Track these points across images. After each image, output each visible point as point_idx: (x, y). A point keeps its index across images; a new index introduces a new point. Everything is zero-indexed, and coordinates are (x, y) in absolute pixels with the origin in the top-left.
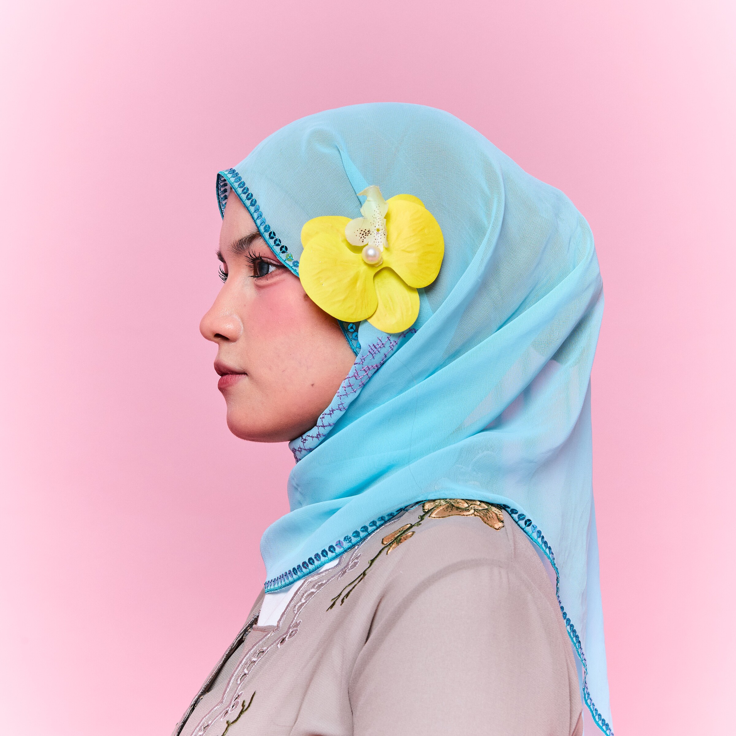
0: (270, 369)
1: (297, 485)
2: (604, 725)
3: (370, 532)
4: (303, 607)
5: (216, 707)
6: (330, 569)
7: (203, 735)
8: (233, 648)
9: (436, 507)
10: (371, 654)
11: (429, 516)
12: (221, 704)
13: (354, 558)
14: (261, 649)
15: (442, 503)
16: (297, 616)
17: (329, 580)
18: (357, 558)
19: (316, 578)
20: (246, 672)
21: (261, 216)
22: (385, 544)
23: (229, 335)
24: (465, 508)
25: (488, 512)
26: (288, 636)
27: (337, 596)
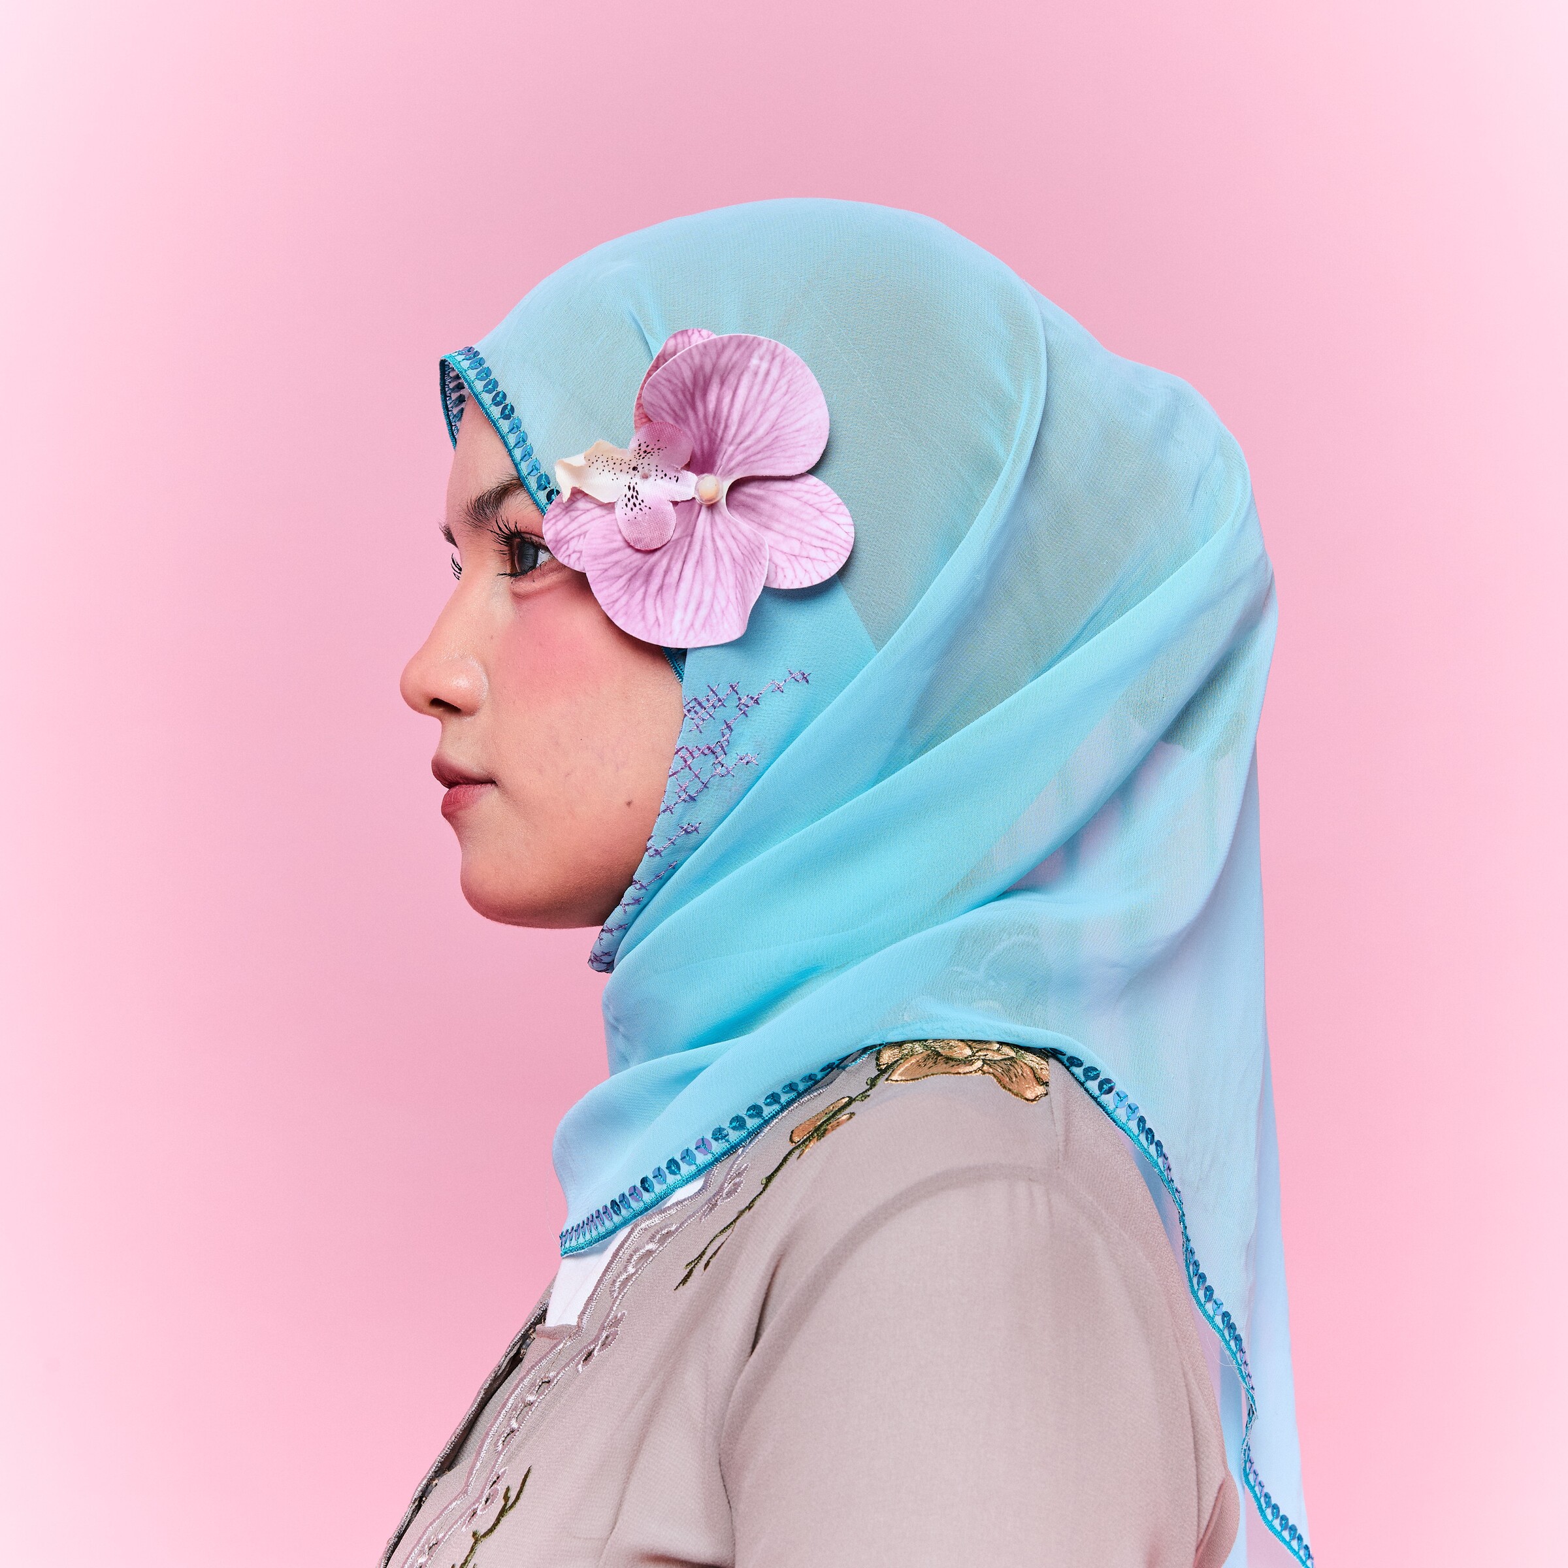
0: (540, 771)
1: (616, 1019)
2: (1285, 1529)
3: (767, 1118)
4: (629, 1284)
5: (454, 1504)
6: (685, 1200)
7: (426, 1562)
8: (499, 1376)
9: (901, 1059)
10: (762, 1380)
11: (887, 1080)
12: (464, 1497)
13: (734, 1173)
14: (545, 1377)
15: (917, 1049)
16: (617, 1303)
17: (683, 1223)
18: (739, 1175)
19: (657, 1220)
20: (515, 1425)
21: (524, 441)
22: (795, 1143)
23: (459, 702)
24: (966, 1058)
25: (1013, 1064)
26: (599, 1346)
27: (698, 1258)
